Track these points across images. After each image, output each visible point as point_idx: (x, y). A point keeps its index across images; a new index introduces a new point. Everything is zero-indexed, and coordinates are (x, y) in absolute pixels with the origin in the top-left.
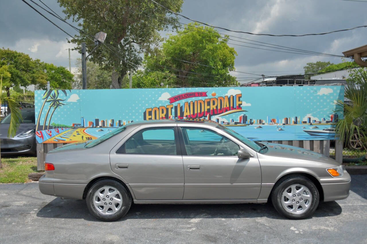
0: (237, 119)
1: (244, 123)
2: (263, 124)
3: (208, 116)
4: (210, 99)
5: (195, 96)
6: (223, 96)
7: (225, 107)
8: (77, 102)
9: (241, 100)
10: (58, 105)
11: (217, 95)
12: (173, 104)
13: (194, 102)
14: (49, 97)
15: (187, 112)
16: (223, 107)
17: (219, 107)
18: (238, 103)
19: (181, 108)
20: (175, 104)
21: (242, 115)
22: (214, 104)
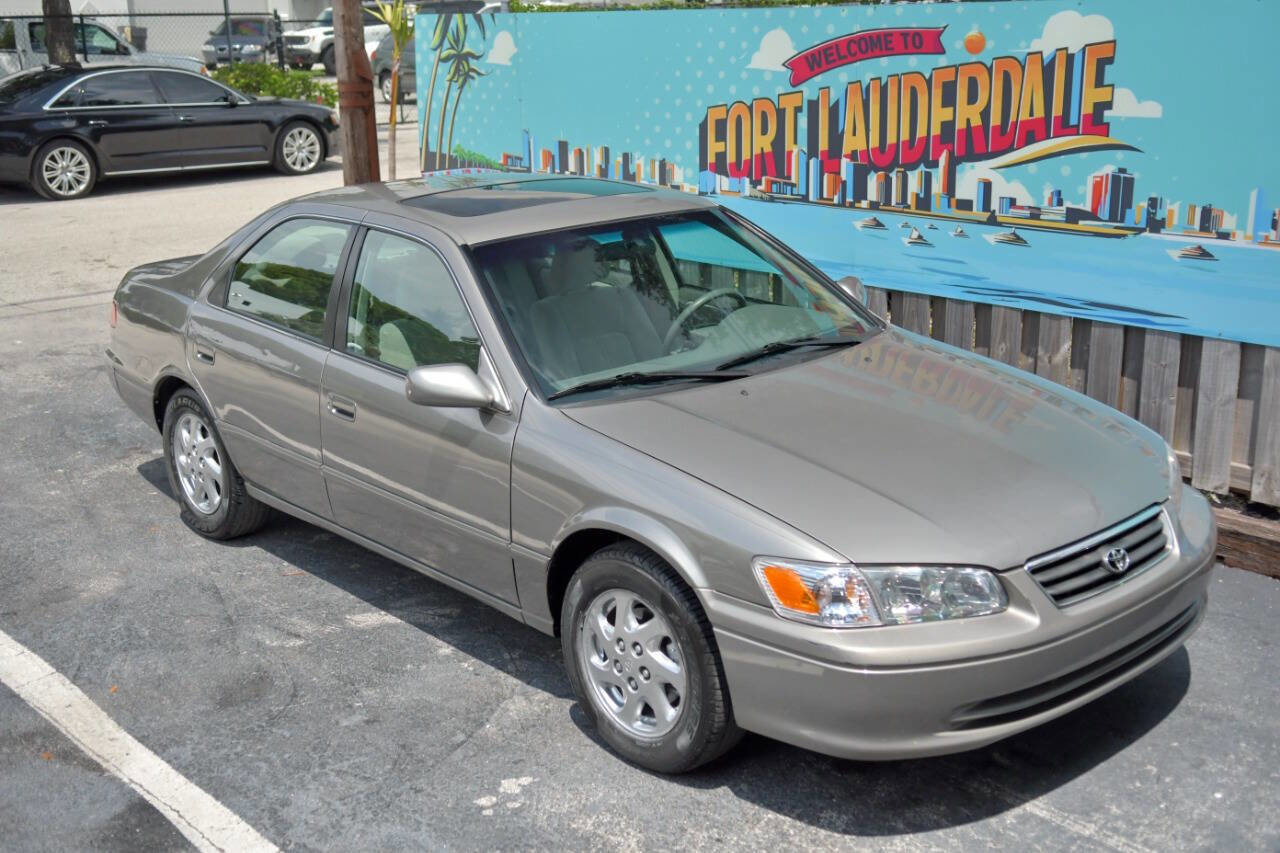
0: (1080, 190)
1: (1113, 218)
2: (1224, 236)
3: (943, 160)
4: (956, 67)
5: (893, 49)
6: (1020, 52)
7: (1024, 116)
8: (509, 64)
9: (1106, 82)
10: (467, 77)
11: (990, 45)
12: (803, 87)
13: (887, 83)
14: (446, 44)
15: (854, 134)
16: (1012, 118)
17: (995, 119)
18: (1092, 96)
19: (834, 112)
20: (809, 90)
21: (1110, 169)
22: (972, 98)
